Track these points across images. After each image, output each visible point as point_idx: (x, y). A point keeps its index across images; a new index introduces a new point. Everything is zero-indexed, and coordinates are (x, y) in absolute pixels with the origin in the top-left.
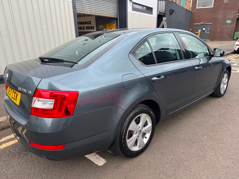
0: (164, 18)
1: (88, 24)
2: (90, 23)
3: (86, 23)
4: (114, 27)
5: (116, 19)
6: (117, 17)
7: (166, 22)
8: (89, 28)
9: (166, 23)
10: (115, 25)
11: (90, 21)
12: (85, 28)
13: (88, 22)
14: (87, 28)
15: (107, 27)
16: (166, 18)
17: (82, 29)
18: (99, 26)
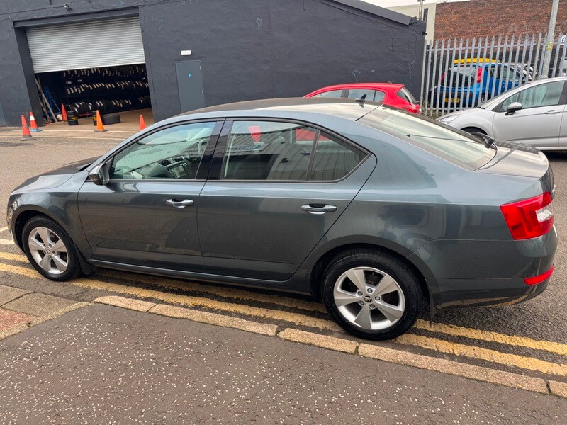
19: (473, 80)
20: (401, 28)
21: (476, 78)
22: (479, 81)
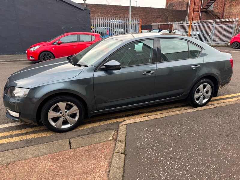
19: (106, 33)
20: (81, 11)
21: (107, 33)
22: (108, 34)
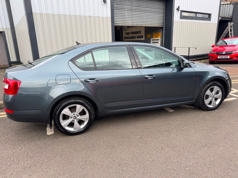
0: (229, 23)
1: (139, 33)
2: (140, 32)
3: (137, 33)
4: (160, 36)
5: (162, 28)
6: (162, 26)
7: (232, 27)
8: (139, 37)
9: (232, 29)
10: (160, 33)
11: (140, 31)
12: (136, 37)
13: (139, 31)
14: (137, 37)
15: (154, 36)
16: (232, 23)
17: (134, 38)
18: (148, 35)
